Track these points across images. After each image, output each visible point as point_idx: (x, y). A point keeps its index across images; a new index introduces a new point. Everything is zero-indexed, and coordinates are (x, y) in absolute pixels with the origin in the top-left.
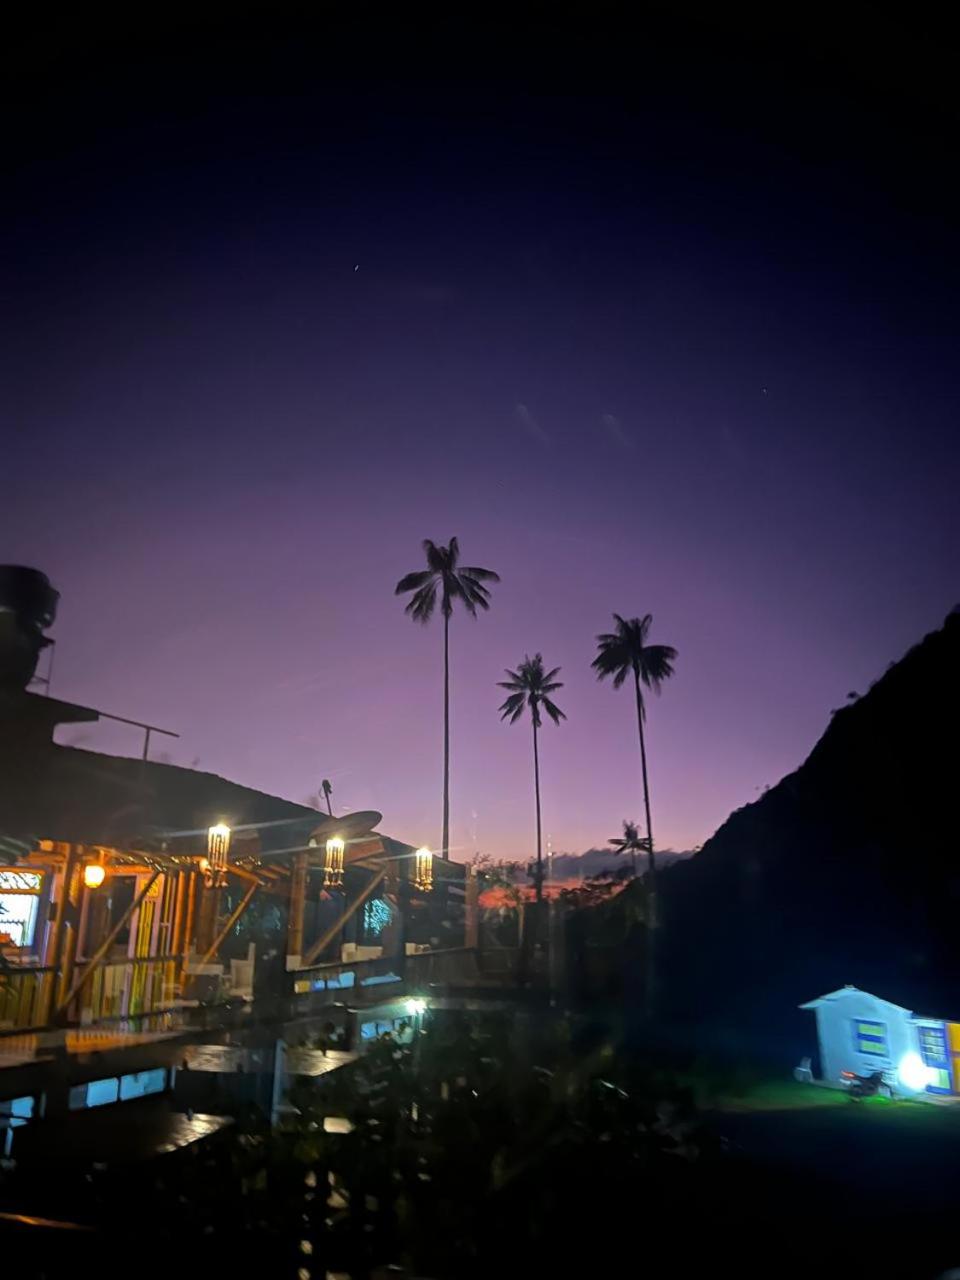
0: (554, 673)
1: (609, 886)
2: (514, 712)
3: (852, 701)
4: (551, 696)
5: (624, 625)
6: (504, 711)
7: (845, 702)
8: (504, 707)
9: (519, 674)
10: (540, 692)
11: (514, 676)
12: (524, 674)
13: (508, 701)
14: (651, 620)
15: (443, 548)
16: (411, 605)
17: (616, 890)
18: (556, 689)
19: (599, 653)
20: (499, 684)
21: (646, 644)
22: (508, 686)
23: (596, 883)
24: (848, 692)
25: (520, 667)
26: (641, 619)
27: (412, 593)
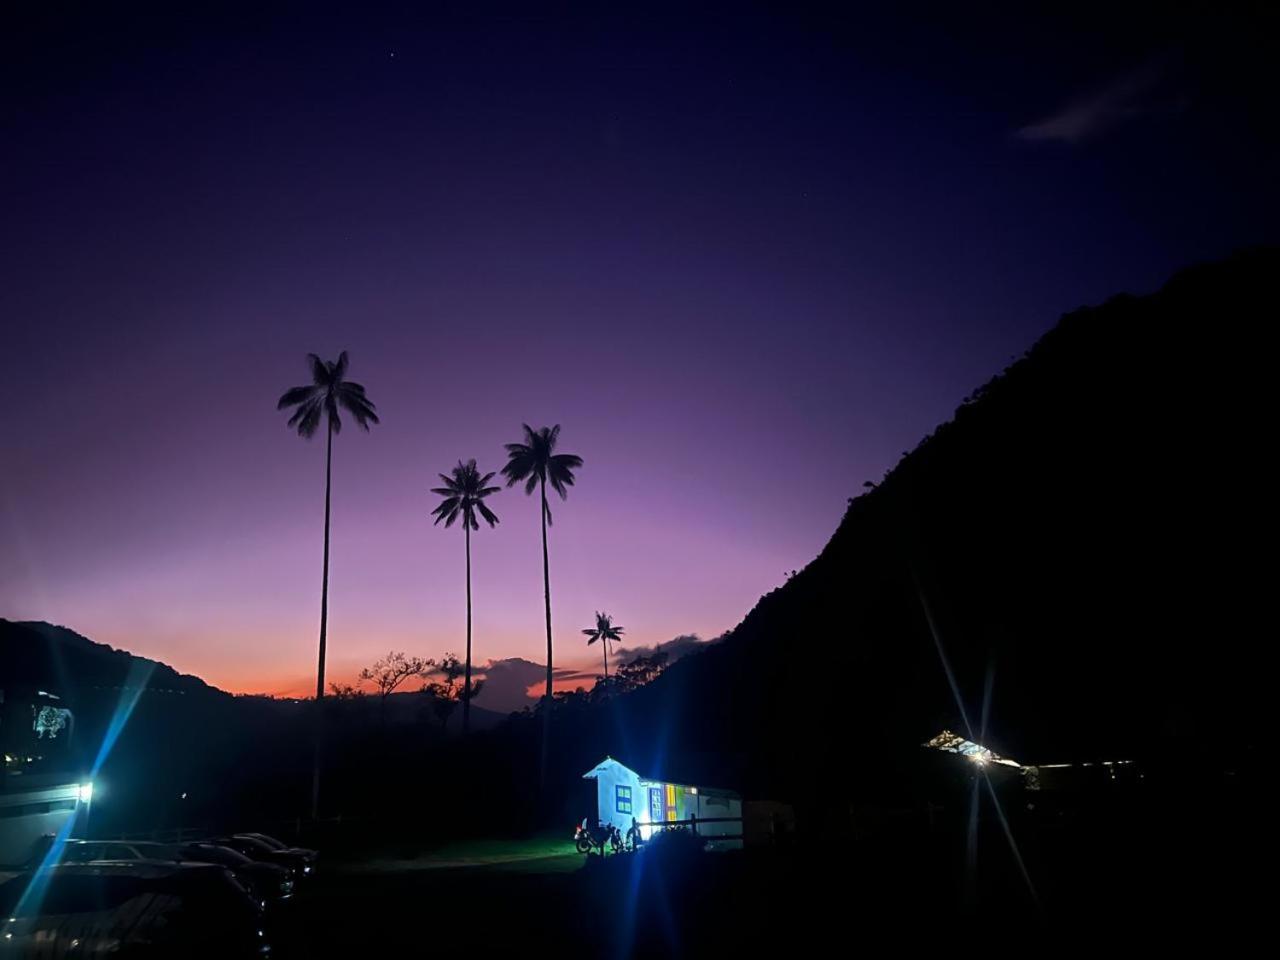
0: (487, 477)
1: (643, 673)
2: (447, 517)
3: (868, 490)
4: (487, 501)
5: (533, 435)
6: (438, 515)
7: (860, 491)
8: (437, 510)
9: (453, 478)
10: (475, 497)
11: (448, 481)
12: (459, 479)
13: (442, 505)
14: (559, 430)
15: (330, 362)
16: (295, 418)
17: (651, 676)
18: (493, 494)
19: (509, 460)
20: (432, 490)
21: (553, 453)
22: (442, 491)
23: (630, 670)
24: (864, 482)
25: (456, 471)
26: (551, 428)
27: (293, 409)
